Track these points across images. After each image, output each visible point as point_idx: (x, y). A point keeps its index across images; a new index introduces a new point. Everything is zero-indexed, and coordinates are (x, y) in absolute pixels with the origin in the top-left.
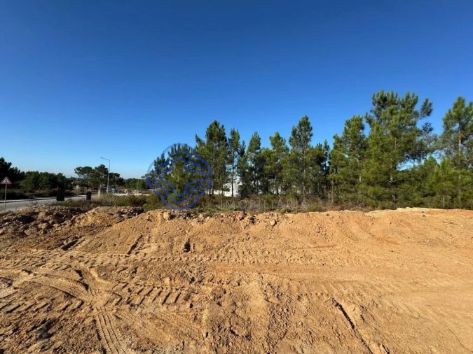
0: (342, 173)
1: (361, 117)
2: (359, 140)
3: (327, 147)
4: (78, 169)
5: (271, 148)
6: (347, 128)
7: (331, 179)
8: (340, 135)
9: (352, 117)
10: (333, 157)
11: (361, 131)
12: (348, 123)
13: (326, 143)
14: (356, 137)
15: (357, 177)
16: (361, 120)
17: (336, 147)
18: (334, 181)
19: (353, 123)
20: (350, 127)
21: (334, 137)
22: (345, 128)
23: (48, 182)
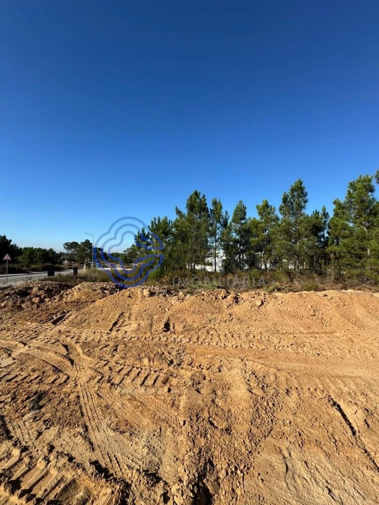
0: (345, 245)
1: (370, 177)
2: (367, 204)
3: (326, 215)
4: (66, 244)
5: (258, 218)
6: (351, 191)
7: (331, 252)
8: (343, 200)
9: (357, 178)
10: (333, 226)
11: (370, 194)
12: (352, 185)
13: (324, 210)
14: (363, 201)
15: (364, 249)
16: (370, 180)
17: (336, 214)
18: (335, 254)
19: (359, 185)
20: (355, 190)
21: (335, 203)
22: (349, 192)
23: (41, 257)
